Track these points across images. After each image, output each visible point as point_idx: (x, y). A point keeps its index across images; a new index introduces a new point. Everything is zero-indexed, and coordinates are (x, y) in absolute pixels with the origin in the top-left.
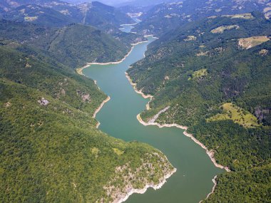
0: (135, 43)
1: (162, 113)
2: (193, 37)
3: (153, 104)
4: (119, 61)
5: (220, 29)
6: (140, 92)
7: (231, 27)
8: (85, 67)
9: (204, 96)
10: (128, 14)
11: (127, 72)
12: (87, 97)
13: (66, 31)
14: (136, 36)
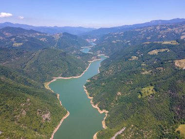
0: (91, 60)
1: (119, 135)
2: (135, 57)
3: (108, 122)
4: (79, 75)
5: (155, 52)
6: (96, 107)
7: (163, 50)
8: (52, 81)
9: (157, 116)
10: (87, 40)
11: (85, 86)
12: (47, 116)
13: (40, 54)
14: (93, 56)
